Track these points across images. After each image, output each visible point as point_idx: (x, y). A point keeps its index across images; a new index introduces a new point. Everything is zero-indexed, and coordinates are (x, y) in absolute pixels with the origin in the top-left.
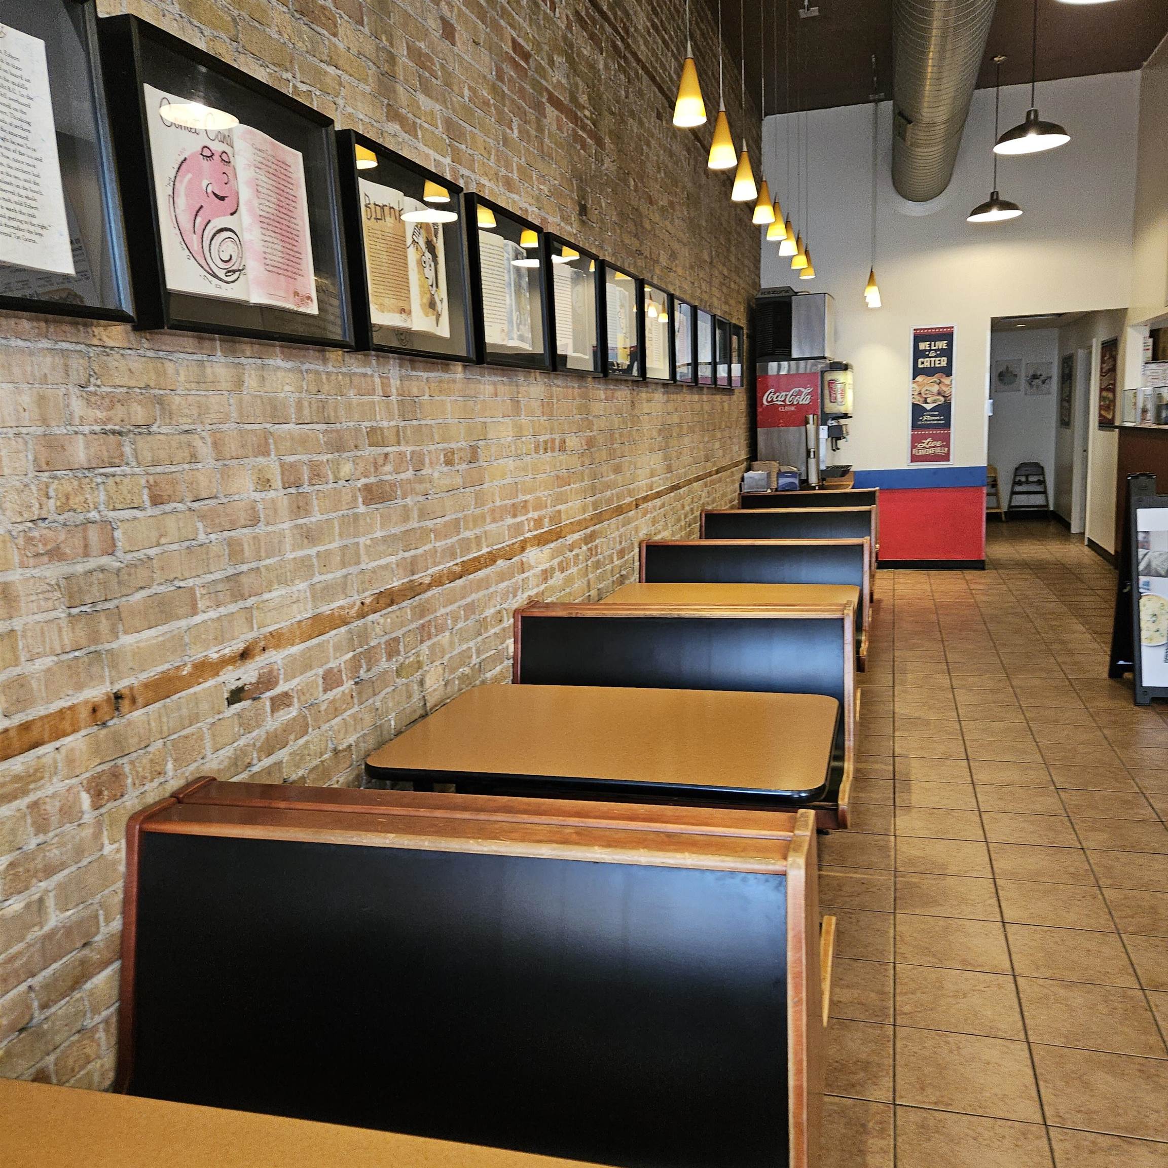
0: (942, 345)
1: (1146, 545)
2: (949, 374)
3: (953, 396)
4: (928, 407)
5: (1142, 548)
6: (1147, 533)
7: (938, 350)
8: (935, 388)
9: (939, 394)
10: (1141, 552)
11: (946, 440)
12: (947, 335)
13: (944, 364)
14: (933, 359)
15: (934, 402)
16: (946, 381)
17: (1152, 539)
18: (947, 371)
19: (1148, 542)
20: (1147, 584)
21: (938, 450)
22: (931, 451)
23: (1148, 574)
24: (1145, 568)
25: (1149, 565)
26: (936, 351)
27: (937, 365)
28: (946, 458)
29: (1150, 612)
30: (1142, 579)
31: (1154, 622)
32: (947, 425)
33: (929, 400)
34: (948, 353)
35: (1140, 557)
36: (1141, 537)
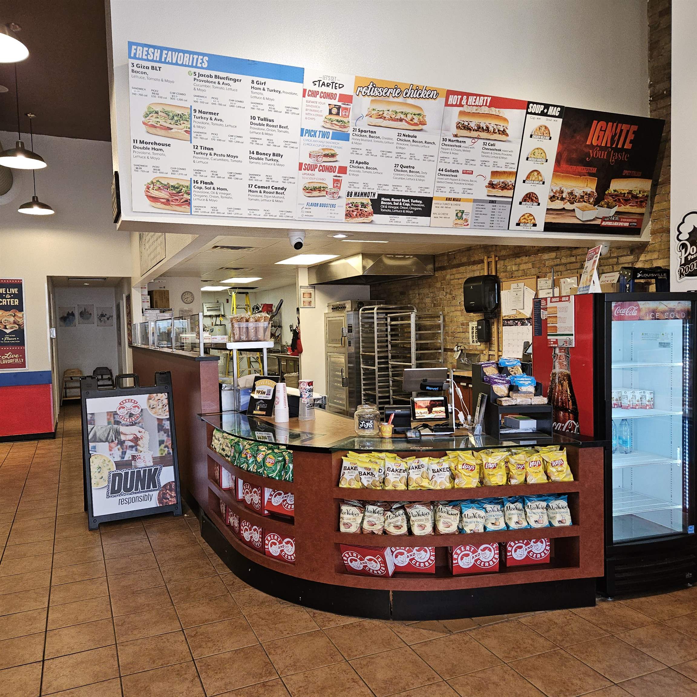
0: (15, 291)
1: (93, 422)
2: (21, 310)
3: (25, 324)
4: (8, 331)
5: (91, 424)
6: (93, 414)
7: (12, 294)
8: (12, 319)
9: (15, 323)
10: (90, 427)
11: (22, 354)
12: (18, 285)
13: (17, 303)
14: (8, 300)
15: (12, 328)
16: (19, 314)
17: (96, 418)
18: (20, 308)
19: (94, 420)
20: (94, 447)
21: (17, 360)
22: (11, 361)
23: (95, 441)
24: (93, 437)
25: (95, 435)
26: (10, 294)
27: (12, 304)
28: (23, 365)
29: (97, 466)
30: (91, 445)
31: (99, 472)
32: (22, 343)
33: (7, 327)
34: (19, 296)
35: (89, 430)
36: (89, 417)
